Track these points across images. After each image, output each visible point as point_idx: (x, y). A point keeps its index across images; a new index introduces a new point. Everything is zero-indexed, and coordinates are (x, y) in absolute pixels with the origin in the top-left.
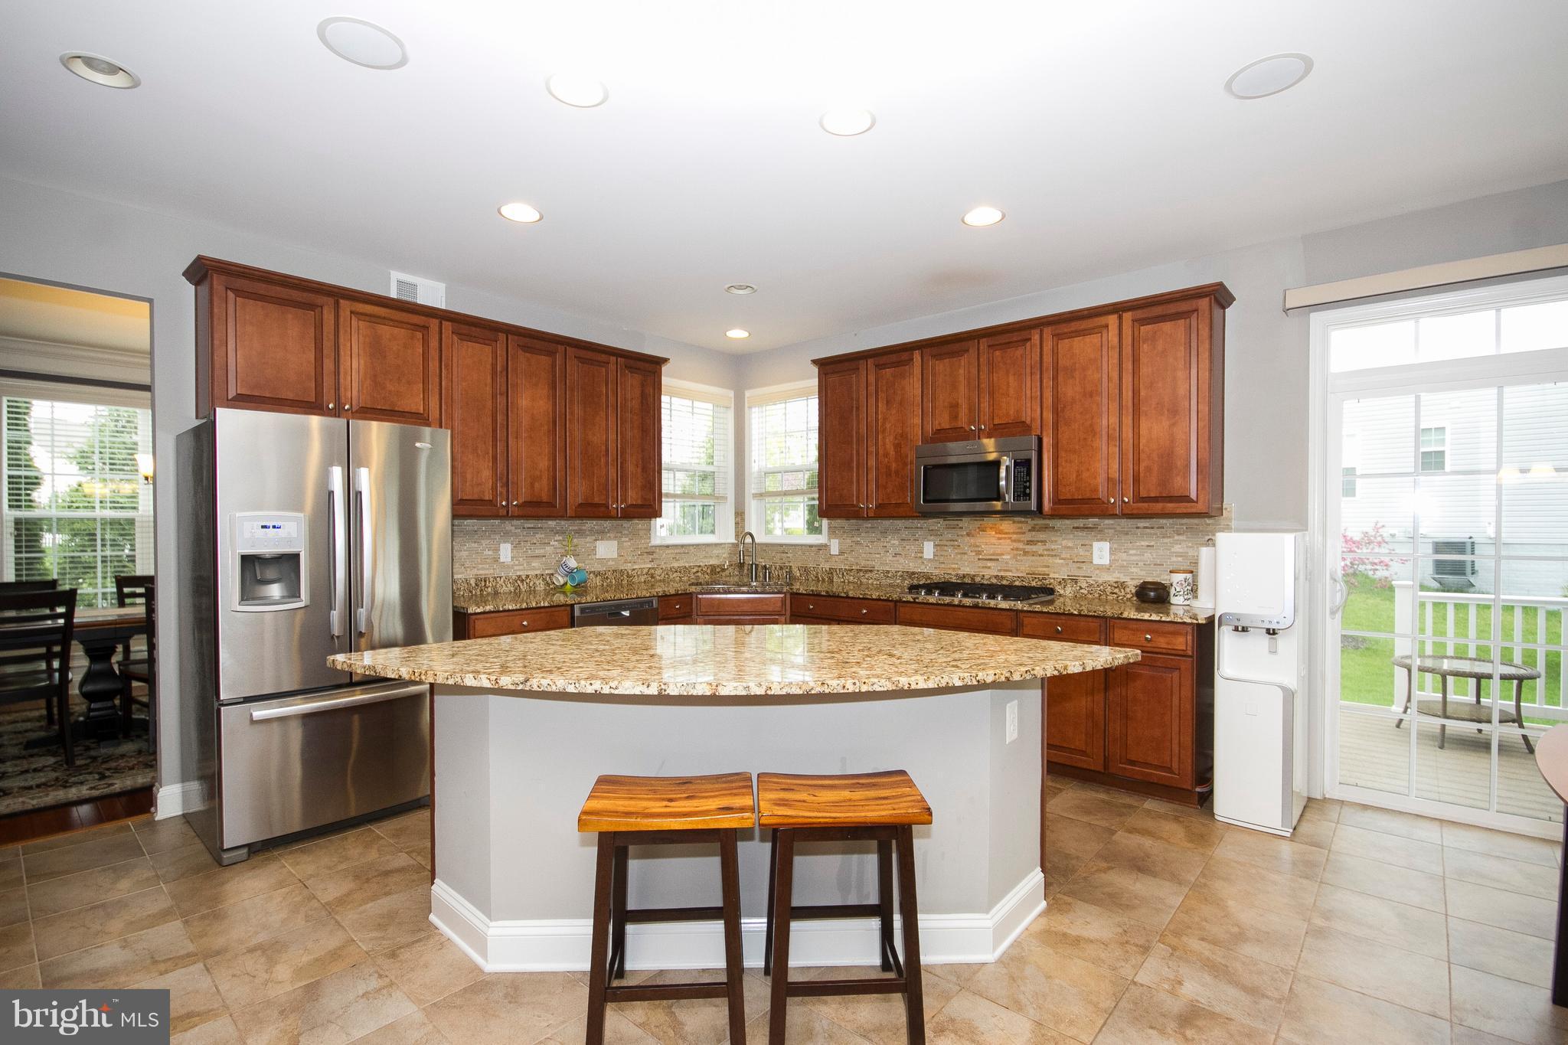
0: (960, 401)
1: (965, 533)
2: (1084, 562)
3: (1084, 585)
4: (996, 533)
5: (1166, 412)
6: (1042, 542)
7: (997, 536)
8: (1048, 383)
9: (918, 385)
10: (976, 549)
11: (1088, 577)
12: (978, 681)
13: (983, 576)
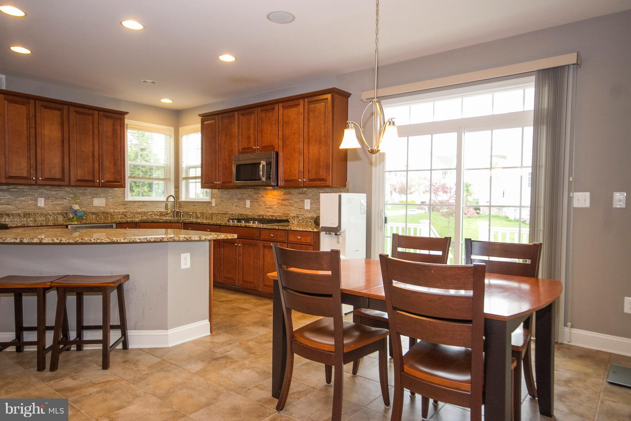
0: (251, 136)
1: (261, 196)
2: (301, 208)
3: (301, 219)
4: (272, 196)
5: (318, 142)
6: (287, 199)
7: (272, 197)
8: (280, 128)
9: (236, 127)
10: (265, 203)
11: (303, 215)
12: (147, 240)
13: (267, 215)
